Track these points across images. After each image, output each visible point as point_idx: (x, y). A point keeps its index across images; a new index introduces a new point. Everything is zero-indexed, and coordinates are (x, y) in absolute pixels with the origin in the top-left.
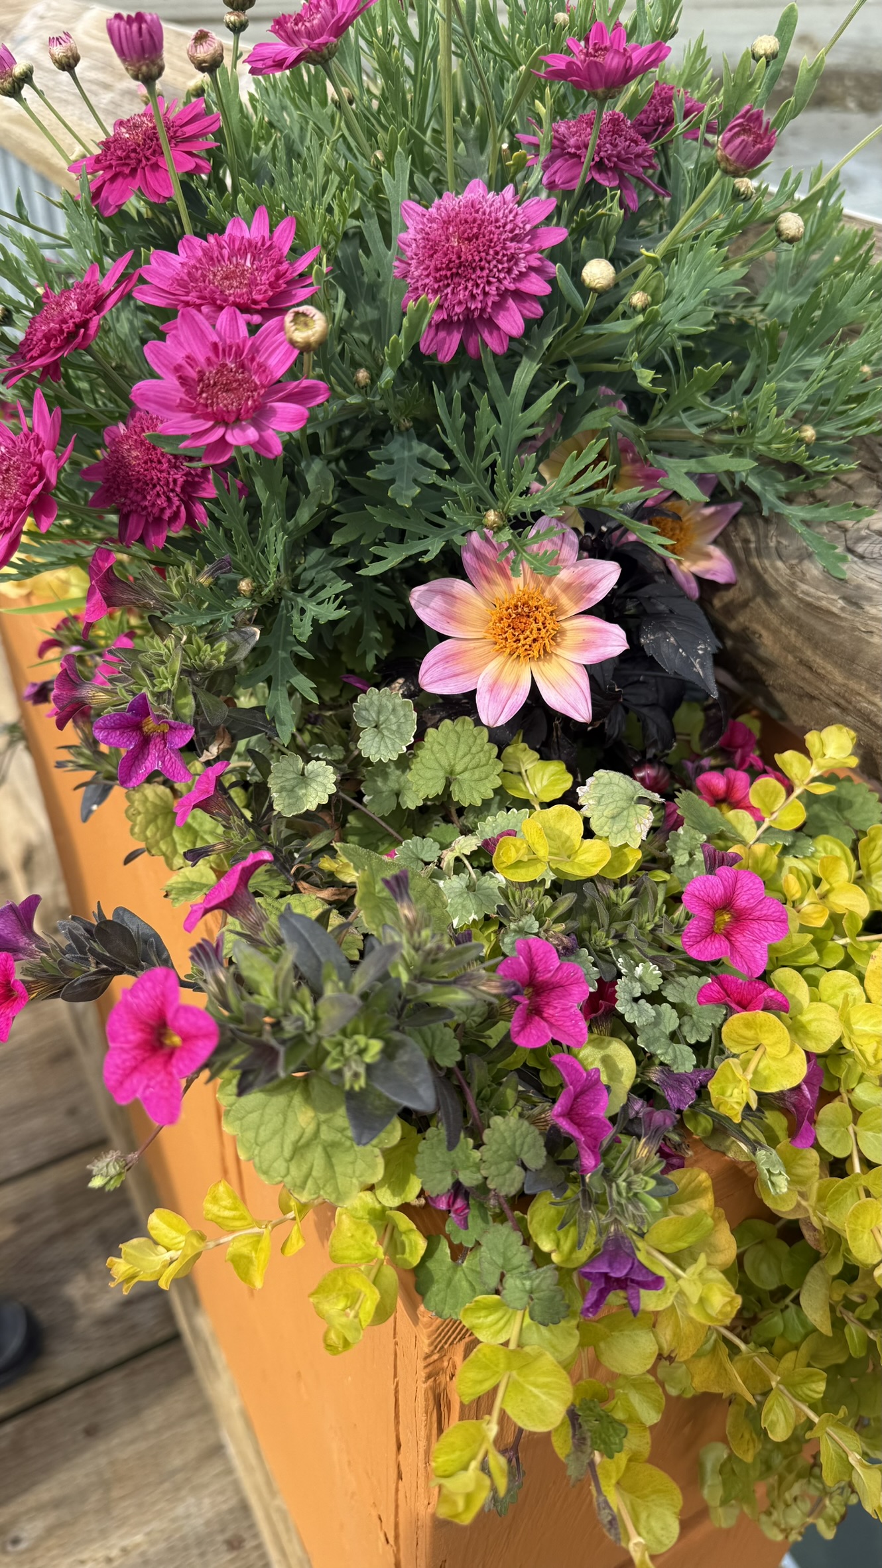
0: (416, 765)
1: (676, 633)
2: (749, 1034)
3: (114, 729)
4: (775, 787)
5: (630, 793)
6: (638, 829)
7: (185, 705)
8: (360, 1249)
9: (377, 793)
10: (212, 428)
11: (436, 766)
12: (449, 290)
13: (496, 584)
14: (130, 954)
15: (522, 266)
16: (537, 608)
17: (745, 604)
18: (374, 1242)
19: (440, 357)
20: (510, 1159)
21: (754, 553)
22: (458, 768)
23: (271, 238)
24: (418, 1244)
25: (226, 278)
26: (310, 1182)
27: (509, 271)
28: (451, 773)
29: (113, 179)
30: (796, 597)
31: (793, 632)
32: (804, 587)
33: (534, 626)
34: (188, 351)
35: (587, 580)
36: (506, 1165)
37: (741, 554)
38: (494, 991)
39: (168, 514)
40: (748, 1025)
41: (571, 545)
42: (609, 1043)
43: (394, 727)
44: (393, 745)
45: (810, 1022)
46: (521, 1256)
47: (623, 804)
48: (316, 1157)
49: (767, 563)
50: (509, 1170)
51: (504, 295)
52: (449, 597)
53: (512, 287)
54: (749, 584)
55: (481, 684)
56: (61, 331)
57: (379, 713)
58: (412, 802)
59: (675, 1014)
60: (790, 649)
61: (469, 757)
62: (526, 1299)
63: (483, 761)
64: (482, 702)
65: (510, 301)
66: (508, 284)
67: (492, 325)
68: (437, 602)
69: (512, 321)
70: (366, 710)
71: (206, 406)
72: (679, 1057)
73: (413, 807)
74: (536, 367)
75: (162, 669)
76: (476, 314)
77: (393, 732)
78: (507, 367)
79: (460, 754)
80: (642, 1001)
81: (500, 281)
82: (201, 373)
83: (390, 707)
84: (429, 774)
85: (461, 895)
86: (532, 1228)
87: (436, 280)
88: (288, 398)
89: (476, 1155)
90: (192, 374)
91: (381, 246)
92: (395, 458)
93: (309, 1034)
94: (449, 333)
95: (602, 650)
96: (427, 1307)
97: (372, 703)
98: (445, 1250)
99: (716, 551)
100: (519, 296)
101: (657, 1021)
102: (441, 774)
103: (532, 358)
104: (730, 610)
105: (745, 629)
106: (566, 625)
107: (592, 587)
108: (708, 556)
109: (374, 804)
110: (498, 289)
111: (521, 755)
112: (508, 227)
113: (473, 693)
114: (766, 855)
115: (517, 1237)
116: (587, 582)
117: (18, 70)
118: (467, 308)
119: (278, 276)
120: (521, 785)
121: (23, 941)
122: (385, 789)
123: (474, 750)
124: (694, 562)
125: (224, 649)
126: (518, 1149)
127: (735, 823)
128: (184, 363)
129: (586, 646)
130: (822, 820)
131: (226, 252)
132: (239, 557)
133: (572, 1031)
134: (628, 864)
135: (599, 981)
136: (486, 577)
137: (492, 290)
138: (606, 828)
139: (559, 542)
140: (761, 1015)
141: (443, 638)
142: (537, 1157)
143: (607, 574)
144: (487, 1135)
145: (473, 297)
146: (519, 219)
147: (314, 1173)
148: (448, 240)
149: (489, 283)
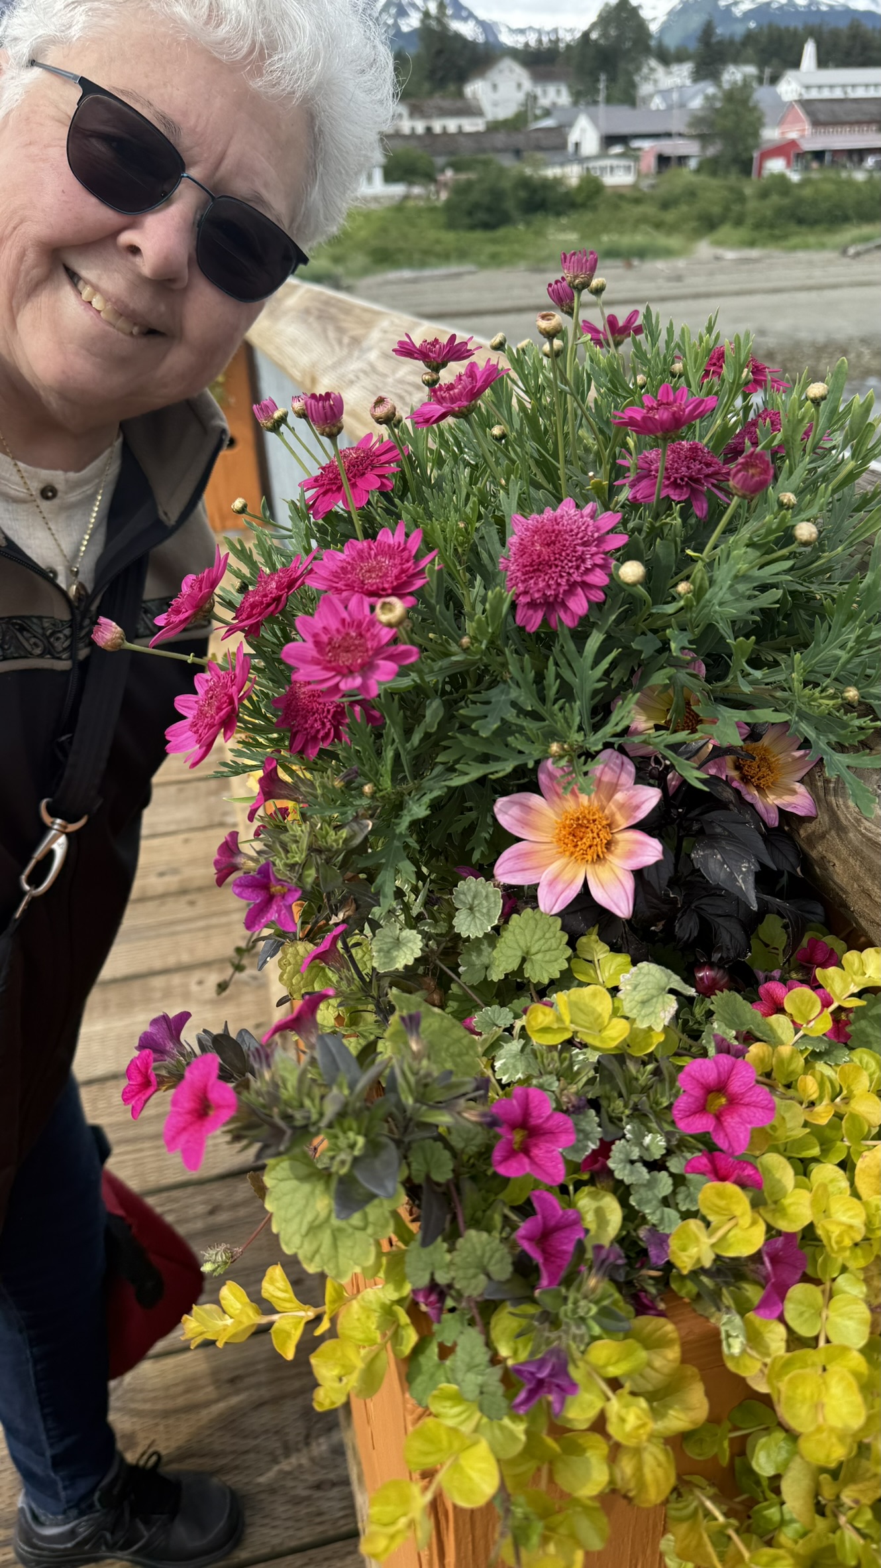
0: (501, 944)
1: (723, 852)
2: (722, 1203)
3: (248, 886)
4: (810, 997)
5: (663, 984)
6: (662, 1014)
7: (309, 875)
8: (364, 1332)
9: (471, 965)
10: (333, 677)
11: (516, 946)
12: (532, 581)
13: (567, 800)
14: (239, 1065)
15: (589, 564)
16: (594, 821)
17: (823, 836)
18: (373, 1327)
19: (528, 629)
20: (477, 1267)
21: (832, 792)
22: (533, 950)
23: (406, 543)
24: (411, 1337)
25: (369, 571)
26: (317, 1258)
27: (578, 568)
28: (528, 953)
29: (325, 493)
30: (860, 832)
31: (858, 863)
32: (867, 824)
33: (591, 835)
34: (325, 623)
35: (635, 802)
36: (472, 1271)
37: (822, 794)
38: (474, 1119)
39: (322, 733)
40: (720, 1195)
41: (629, 773)
42: (603, 1197)
43: (485, 911)
44: (481, 925)
45: (790, 1205)
46: (482, 1356)
47: (654, 992)
48: (326, 1237)
49: (841, 801)
50: (475, 1276)
51: (572, 586)
52: (526, 808)
53: (579, 579)
54: (824, 818)
55: (544, 878)
56: (262, 603)
57: (474, 897)
58: (496, 975)
59: (670, 1181)
60: (856, 878)
61: (542, 941)
62: (477, 1392)
63: (554, 946)
64: (541, 893)
65: (579, 589)
66: (576, 577)
67: (566, 608)
68: (515, 811)
69: (579, 604)
70: (464, 894)
71: (330, 662)
72: (666, 1220)
73: (496, 980)
74: (602, 637)
75: (294, 846)
76: (551, 599)
77: (483, 915)
78: (580, 637)
79: (536, 937)
80: (639, 1165)
81: (569, 574)
82: (331, 639)
83: (484, 894)
84: (509, 952)
85: (515, 1056)
86: (495, 1333)
87: (524, 574)
88: (387, 658)
89: (448, 1257)
90: (325, 638)
91: (498, 545)
92: (493, 700)
93: (315, 1124)
94: (536, 611)
95: (640, 859)
96: (411, 1395)
97: (469, 889)
98: (434, 1350)
99: (801, 788)
100: (585, 585)
101: (650, 1185)
102: (519, 954)
103: (599, 631)
104: (812, 840)
105: (823, 858)
106: (619, 837)
107: (637, 807)
108: (794, 792)
109: (468, 972)
110: (568, 580)
111: (595, 946)
112: (580, 535)
113: (535, 887)
114: (792, 1057)
115: (481, 1339)
116: (634, 804)
117: (277, 415)
118: (544, 594)
119: (403, 571)
120: (592, 972)
121: (170, 1046)
122: (477, 962)
123: (547, 936)
124: (780, 796)
125: (344, 835)
126: (486, 1260)
127: (775, 1026)
128: (320, 632)
129: (630, 854)
130: (867, 1036)
131: (373, 553)
132: (367, 768)
133: (551, 1171)
134: (651, 1045)
135: (601, 1140)
136: (558, 794)
137: (563, 581)
138: (635, 1011)
139: (618, 771)
140: (730, 1187)
141: (519, 840)
142: (502, 1269)
143: (650, 798)
144: (460, 1242)
145: (549, 586)
146: (590, 529)
147: (322, 1251)
148: (533, 544)
149: (562, 577)
